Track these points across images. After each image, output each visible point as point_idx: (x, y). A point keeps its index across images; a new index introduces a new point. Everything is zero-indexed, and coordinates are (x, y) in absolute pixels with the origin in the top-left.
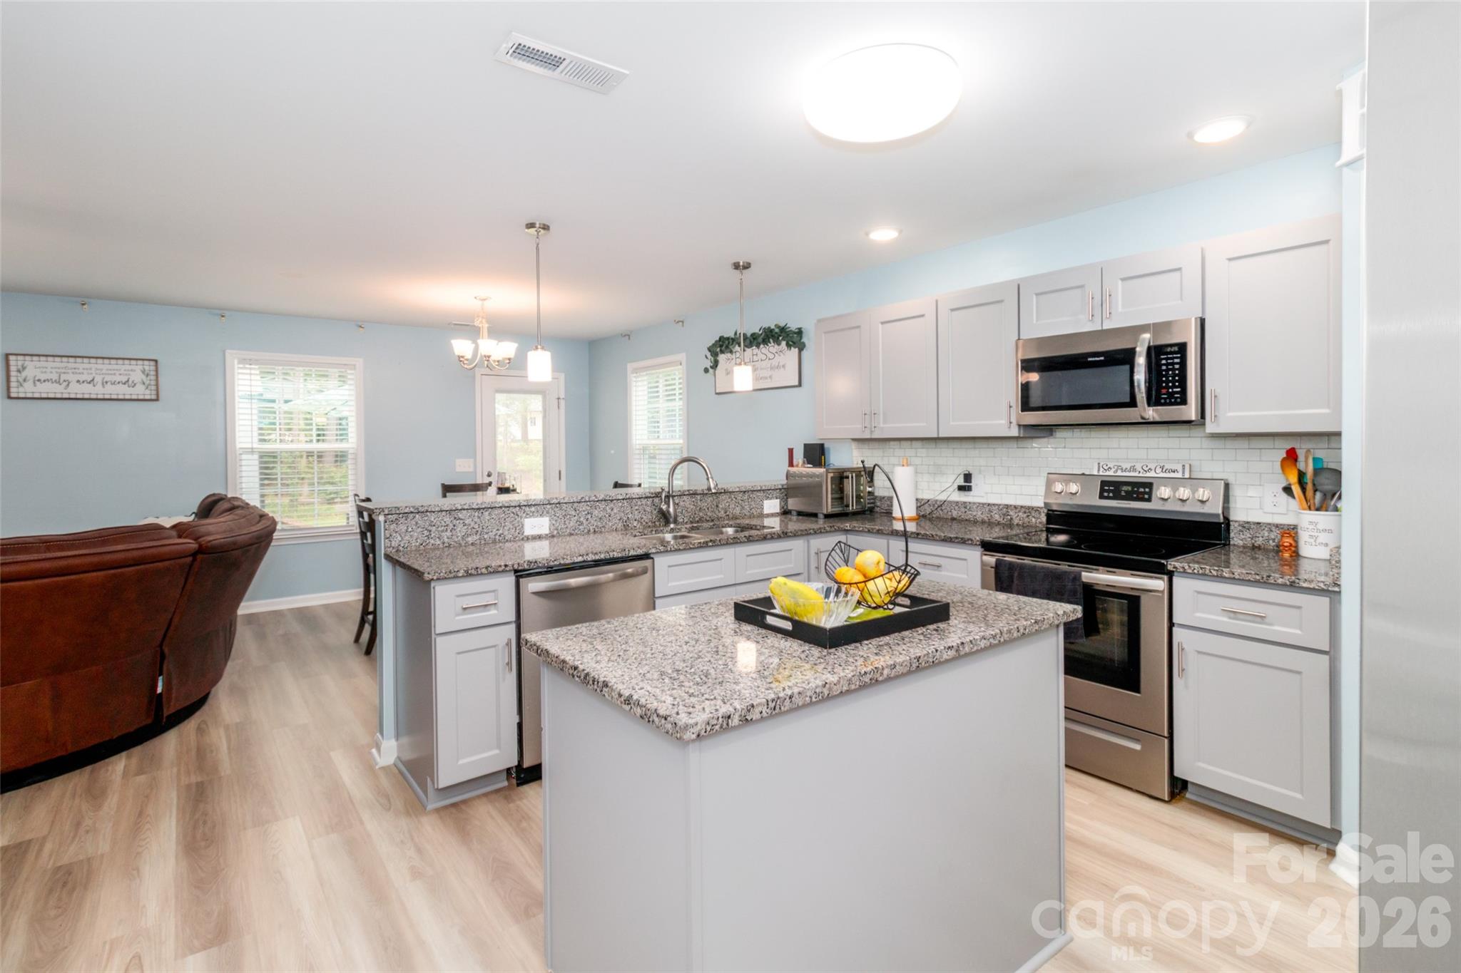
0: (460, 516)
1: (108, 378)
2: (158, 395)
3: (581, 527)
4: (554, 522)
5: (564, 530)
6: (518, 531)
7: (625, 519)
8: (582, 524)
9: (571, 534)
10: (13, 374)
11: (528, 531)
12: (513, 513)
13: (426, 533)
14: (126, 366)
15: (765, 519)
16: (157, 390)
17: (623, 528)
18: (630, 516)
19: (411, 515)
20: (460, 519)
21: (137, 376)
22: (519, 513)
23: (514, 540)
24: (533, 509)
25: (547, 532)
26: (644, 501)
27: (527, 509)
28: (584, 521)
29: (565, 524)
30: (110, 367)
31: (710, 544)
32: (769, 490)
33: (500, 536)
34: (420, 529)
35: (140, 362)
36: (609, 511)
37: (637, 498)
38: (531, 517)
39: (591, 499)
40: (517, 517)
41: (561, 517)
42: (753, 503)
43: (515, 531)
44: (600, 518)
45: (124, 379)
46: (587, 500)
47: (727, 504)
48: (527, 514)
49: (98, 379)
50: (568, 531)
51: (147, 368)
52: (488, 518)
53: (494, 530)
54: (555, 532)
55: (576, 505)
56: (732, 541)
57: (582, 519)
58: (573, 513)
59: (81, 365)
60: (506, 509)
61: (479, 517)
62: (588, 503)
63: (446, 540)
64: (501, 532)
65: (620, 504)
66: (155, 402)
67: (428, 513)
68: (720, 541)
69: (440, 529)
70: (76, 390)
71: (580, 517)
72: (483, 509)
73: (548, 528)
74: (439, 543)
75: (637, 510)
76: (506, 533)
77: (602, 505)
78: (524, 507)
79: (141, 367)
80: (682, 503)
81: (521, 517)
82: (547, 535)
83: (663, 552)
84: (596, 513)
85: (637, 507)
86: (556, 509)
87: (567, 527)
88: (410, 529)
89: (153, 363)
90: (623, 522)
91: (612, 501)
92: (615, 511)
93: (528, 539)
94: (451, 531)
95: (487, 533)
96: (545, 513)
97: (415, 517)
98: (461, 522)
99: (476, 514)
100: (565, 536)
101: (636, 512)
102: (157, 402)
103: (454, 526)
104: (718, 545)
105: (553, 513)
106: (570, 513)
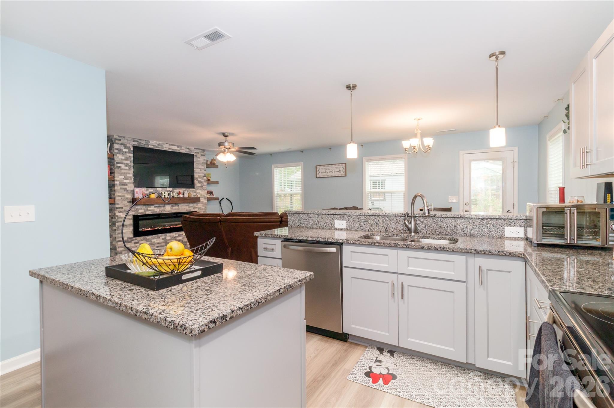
0: (311, 216)
1: (335, 170)
2: (346, 174)
3: (361, 228)
4: (348, 223)
5: (353, 228)
6: (332, 225)
7: (386, 226)
8: (362, 226)
9: (356, 230)
10: (317, 171)
11: (337, 226)
12: (330, 217)
13: (300, 222)
14: (338, 166)
15: (506, 241)
16: (346, 173)
17: (385, 231)
18: (389, 226)
19: (295, 214)
20: (311, 217)
21: (341, 169)
22: (333, 217)
23: (330, 229)
24: (339, 216)
25: (345, 228)
26: (398, 218)
27: (336, 216)
28: (363, 225)
29: (353, 225)
30: (336, 167)
31: (377, 244)
32: (511, 219)
33: (325, 226)
34: (298, 220)
35: (342, 164)
36: (377, 221)
37: (394, 216)
38: (338, 220)
39: (365, 214)
40: (332, 219)
41: (351, 221)
42: (492, 227)
43: (331, 226)
44: (372, 225)
45: (338, 170)
46: (363, 214)
47: (465, 226)
48: (336, 218)
49: (333, 171)
50: (355, 229)
51: (343, 166)
52: (320, 218)
53: (323, 224)
54: (349, 228)
55: (359, 216)
56: (393, 245)
57: (362, 224)
58: (358, 220)
59: (330, 167)
60: (328, 215)
61: (317, 218)
62: (365, 216)
63: (306, 225)
64: (326, 225)
65: (383, 219)
66: (345, 177)
67: (300, 214)
68: (384, 243)
69: (304, 221)
70: (329, 174)
71: (361, 223)
72: (319, 214)
73: (345, 226)
74: (304, 226)
75: (393, 222)
76: (328, 226)
77: (373, 218)
78: (335, 215)
79: (342, 166)
80: (425, 222)
81: (334, 220)
82: (345, 229)
83: (346, 243)
84: (369, 221)
85: (393, 221)
86: (349, 218)
87: (354, 227)
88: (295, 219)
89: (345, 164)
90: (385, 228)
91: (378, 216)
92: (380, 221)
93: (337, 229)
94: (308, 222)
95: (320, 224)
96: (344, 219)
97: (296, 215)
98: (311, 219)
99: (316, 216)
100: (353, 230)
101: (393, 224)
102: (346, 177)
103: (309, 220)
104: (382, 246)
105: (348, 219)
106: (356, 220)
